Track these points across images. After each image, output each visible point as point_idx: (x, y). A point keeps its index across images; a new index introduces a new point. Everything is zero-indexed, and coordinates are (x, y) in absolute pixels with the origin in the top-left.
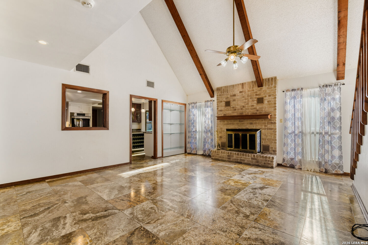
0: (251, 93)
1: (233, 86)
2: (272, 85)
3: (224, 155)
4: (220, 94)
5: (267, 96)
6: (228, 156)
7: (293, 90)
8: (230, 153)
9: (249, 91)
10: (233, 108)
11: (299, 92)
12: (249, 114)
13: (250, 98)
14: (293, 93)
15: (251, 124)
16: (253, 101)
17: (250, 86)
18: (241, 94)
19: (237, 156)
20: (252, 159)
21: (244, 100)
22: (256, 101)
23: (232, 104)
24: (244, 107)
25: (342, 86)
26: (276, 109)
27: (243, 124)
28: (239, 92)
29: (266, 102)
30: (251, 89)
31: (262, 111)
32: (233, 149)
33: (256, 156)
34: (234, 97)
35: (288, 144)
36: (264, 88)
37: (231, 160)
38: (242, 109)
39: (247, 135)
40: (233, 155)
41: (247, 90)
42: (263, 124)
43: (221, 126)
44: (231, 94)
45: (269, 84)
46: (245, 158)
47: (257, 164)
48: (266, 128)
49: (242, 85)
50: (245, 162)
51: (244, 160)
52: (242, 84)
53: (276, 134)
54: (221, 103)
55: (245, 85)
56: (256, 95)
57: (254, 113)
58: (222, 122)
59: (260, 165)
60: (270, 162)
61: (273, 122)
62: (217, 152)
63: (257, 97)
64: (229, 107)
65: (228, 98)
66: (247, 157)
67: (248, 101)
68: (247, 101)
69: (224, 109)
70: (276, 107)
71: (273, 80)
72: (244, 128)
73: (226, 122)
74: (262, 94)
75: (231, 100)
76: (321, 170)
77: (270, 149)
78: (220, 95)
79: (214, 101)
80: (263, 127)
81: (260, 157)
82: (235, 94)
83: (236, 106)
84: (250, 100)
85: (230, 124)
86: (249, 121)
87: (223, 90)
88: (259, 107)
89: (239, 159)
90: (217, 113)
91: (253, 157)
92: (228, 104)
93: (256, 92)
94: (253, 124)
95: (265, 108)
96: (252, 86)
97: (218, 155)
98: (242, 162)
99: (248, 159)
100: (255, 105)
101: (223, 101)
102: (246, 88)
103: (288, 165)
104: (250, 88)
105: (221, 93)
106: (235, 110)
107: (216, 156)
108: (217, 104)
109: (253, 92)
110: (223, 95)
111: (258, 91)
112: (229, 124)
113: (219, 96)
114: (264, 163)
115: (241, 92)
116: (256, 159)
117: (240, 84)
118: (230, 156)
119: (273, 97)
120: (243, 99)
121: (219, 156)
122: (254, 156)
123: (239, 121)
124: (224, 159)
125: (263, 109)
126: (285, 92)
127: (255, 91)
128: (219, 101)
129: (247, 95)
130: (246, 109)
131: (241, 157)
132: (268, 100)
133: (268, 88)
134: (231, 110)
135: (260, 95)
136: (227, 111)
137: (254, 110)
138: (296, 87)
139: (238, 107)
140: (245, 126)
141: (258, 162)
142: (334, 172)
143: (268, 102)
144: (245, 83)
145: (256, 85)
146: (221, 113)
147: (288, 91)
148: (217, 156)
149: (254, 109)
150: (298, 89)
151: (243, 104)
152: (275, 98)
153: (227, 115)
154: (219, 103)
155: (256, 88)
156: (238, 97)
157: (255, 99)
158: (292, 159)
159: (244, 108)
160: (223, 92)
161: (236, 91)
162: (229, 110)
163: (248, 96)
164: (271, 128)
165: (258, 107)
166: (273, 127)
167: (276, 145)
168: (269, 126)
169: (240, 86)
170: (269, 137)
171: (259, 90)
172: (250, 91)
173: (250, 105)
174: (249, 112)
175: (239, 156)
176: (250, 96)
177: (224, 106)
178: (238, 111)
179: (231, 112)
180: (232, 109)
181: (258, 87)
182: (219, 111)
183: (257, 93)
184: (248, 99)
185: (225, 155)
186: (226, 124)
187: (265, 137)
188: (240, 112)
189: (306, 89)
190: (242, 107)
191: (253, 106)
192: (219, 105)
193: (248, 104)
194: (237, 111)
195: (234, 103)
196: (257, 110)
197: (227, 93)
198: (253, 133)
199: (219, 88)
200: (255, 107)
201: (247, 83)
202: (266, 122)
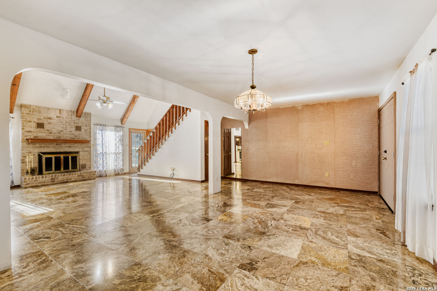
0: (69, 120)
1: (48, 109)
2: (88, 118)
3: (45, 180)
4: (28, 112)
5: (84, 126)
6: (52, 179)
7: (101, 125)
8: (54, 176)
9: (67, 118)
10: (48, 130)
11: (104, 127)
12: (68, 139)
13: (68, 124)
14: (101, 127)
15: (70, 147)
16: (71, 127)
17: (69, 115)
18: (59, 118)
19: (63, 177)
20: (78, 176)
21: (62, 126)
22: (75, 128)
23: (46, 126)
24: (61, 131)
25: (123, 128)
26: (91, 137)
27: (62, 147)
28: (55, 116)
29: (83, 130)
30: (69, 117)
32: (53, 171)
33: (82, 173)
34: (50, 120)
35: (98, 161)
36: (82, 119)
37: (56, 182)
38: (59, 133)
39: (69, 157)
40: (58, 177)
41: (64, 117)
42: (81, 147)
43: (29, 149)
44: (45, 116)
45: (85, 117)
46: (72, 177)
47: (83, 179)
48: (84, 150)
49: (59, 111)
50: (72, 180)
51: (71, 179)
52: (60, 109)
53: (91, 155)
54: (29, 123)
55: (63, 111)
56: (75, 123)
57: (72, 138)
58: (31, 144)
59: (85, 179)
60: (93, 175)
61: (88, 146)
62: (34, 178)
63: (75, 125)
64: (42, 130)
65: (40, 119)
66: (74, 175)
67: (67, 126)
68: (65, 126)
69: (35, 130)
70: (91, 135)
71: (89, 115)
72: (62, 151)
73: (37, 145)
74: (80, 123)
75: (45, 122)
76: (116, 174)
77: (87, 167)
78: (28, 114)
79: (13, 118)
80: (81, 150)
81: (85, 173)
82: (51, 117)
83: (52, 130)
84: (68, 127)
85: (44, 147)
86: (67, 145)
87: (33, 109)
88: (77, 133)
89: (65, 179)
90: (23, 134)
91: (79, 174)
92: (40, 125)
93: (75, 121)
94: (72, 147)
95: (82, 135)
96: (71, 115)
97: (37, 181)
98: (69, 181)
99: (75, 177)
100: (73, 131)
101: (32, 121)
102: (64, 115)
103: (98, 176)
104: (68, 115)
105: (30, 112)
106: (51, 133)
107: (33, 183)
108: (23, 124)
109: (71, 120)
110: (32, 115)
112: (42, 147)
113: (25, 114)
114: (89, 177)
115: (58, 117)
116: (82, 176)
117: (57, 109)
118: (54, 178)
119: (89, 128)
120: (61, 124)
121: (39, 182)
122: (81, 173)
123: (56, 144)
124: (46, 183)
125: (81, 136)
126: (96, 125)
127: (73, 119)
128: (25, 120)
130: (64, 133)
131: (68, 177)
132: (85, 129)
133: (85, 120)
134: (45, 133)
135: (78, 124)
136: (39, 133)
138: (102, 124)
139: (54, 131)
140: (63, 149)
141: (84, 177)
142: (121, 173)
143: (85, 130)
144: (63, 110)
145: (74, 114)
146: (29, 134)
147: (97, 125)
148: (35, 182)
149: (72, 134)
150: (104, 125)
151: (61, 129)
152: (90, 128)
153: (39, 138)
154: (25, 123)
155: (75, 117)
156: (55, 121)
158: (100, 171)
159: (61, 132)
160: (33, 112)
161: (53, 115)
162: (42, 133)
163: (66, 122)
164: (87, 151)
166: (88, 150)
167: (91, 163)
168: (86, 149)
169: (58, 111)
170: (85, 158)
171: (77, 120)
172: (69, 119)
173: (68, 130)
174: (68, 137)
175: (66, 176)
176: (68, 123)
177: (34, 127)
178: (55, 135)
179: (45, 135)
180: (46, 131)
181: (77, 117)
182: (26, 131)
183: (76, 122)
184: (66, 125)
185: (47, 179)
186: (37, 147)
187: (82, 158)
188: (57, 136)
189: (108, 126)
190: (59, 132)
192: (25, 125)
193: (66, 129)
194: (53, 134)
195: (50, 126)
196: (76, 136)
197: (40, 114)
198: (74, 155)
199: (26, 104)
200: (73, 133)
201: (65, 110)
202: (84, 146)
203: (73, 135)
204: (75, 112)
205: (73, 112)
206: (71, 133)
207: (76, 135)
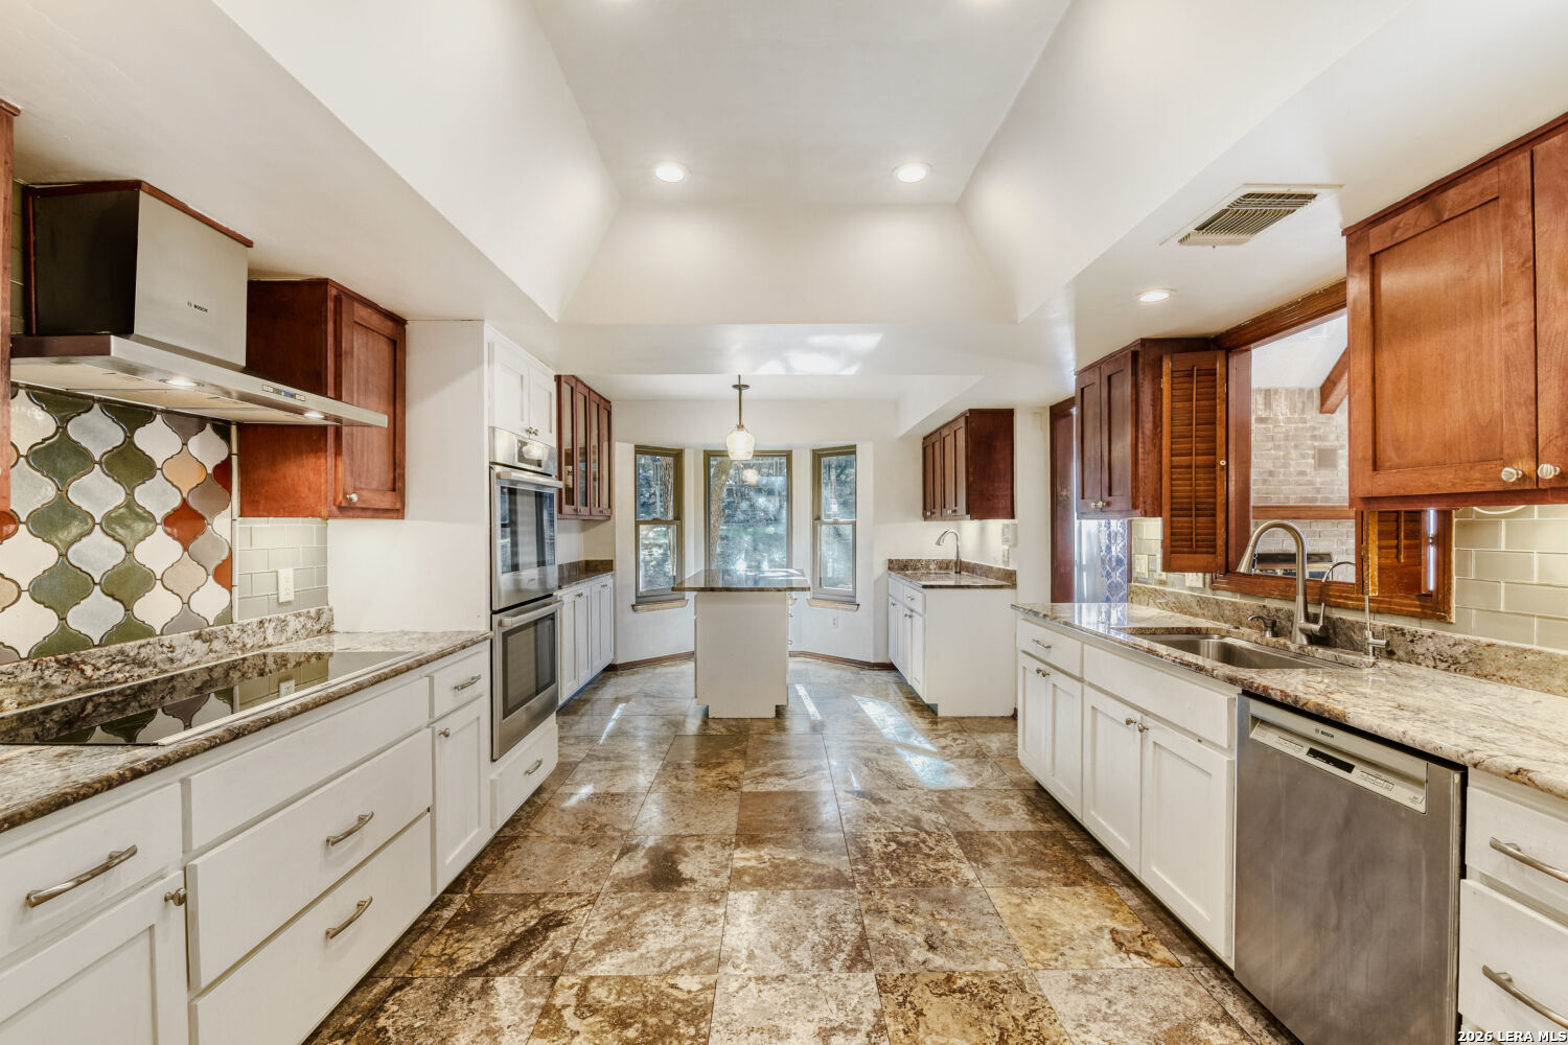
0: (1296, 429)
5: (1347, 445)
9: (1289, 421)
12: (1292, 503)
13: (1292, 444)
16: (1304, 456)
17: (1295, 406)
18: (1263, 426)
21: (1273, 452)
22: (1314, 458)
24: (1271, 473)
29: (1342, 464)
30: (1296, 416)
31: (1332, 493)
36: (1339, 418)
38: (1265, 481)
41: (1281, 417)
42: (1334, 536)
48: (1344, 548)
49: (1266, 395)
52: (1266, 390)
55: (1277, 396)
56: (1314, 438)
57: (1307, 498)
63: (1316, 444)
67: (1288, 453)
68: (1282, 454)
72: (1274, 548)
74: (1332, 437)
80: (1335, 546)
84: (1294, 453)
88: (1322, 478)
93: (1314, 428)
95: (1338, 483)
96: (1301, 406)
100: (1308, 470)
102: (1281, 409)
104: (1294, 410)
109: (1301, 425)
111: (1318, 426)
115: (1260, 420)
117: (1259, 390)
120: (1270, 445)
125: (1336, 487)
127: (1310, 424)
129: (1282, 435)
130: (1279, 481)
135: (1326, 441)
137: (1306, 487)
140: (1279, 543)
144: (1276, 391)
145: (1314, 403)
149: (1306, 485)
151: (1271, 466)
155: (1314, 415)
157: (1311, 452)
159: (1271, 479)
163: (1286, 438)
165: (1318, 480)
169: (1261, 399)
171: (1322, 423)
172: (1295, 423)
173: (1291, 469)
174: (1292, 494)
176: (1293, 440)
181: (1321, 412)
183: (1316, 433)
184: (1286, 447)
188: (1258, 493)
190: (1265, 476)
191: (1303, 473)
193: (1285, 465)
196: (1318, 491)
200: (1309, 478)
201: (1284, 392)
202: (1345, 530)
203: (1310, 487)
204: (1316, 396)
205: (1310, 392)
206: (1303, 479)
207: (1318, 486)
